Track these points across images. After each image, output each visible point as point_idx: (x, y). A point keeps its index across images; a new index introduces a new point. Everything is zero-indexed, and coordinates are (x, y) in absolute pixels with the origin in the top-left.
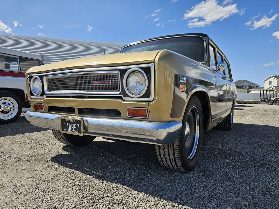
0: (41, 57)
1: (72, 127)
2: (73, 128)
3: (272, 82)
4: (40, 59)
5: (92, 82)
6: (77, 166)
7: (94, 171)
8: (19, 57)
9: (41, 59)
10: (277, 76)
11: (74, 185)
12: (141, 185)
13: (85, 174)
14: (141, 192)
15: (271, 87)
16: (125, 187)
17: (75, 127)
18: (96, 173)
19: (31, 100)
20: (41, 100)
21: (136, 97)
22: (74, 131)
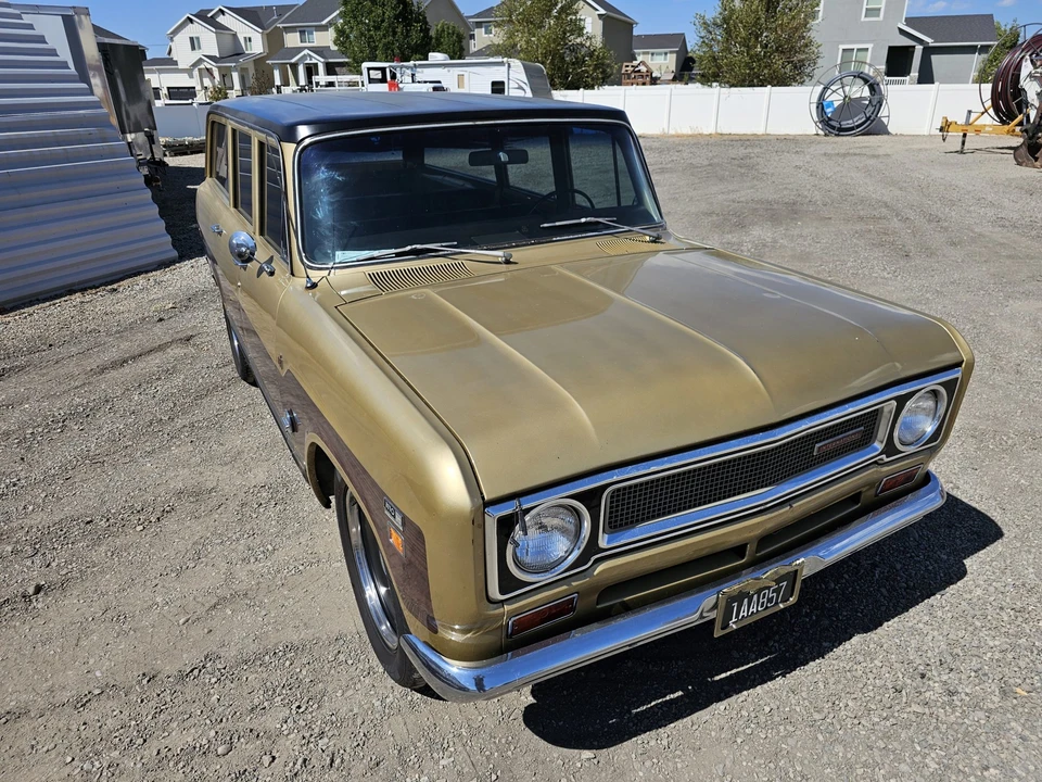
2: (766, 599)
3: (198, 38)
5: (817, 448)
7: (738, 667)
10: (209, 15)
15: (201, 60)
17: (770, 596)
18: (751, 665)
19: (502, 610)
20: (574, 584)
21: (912, 449)
22: (767, 607)
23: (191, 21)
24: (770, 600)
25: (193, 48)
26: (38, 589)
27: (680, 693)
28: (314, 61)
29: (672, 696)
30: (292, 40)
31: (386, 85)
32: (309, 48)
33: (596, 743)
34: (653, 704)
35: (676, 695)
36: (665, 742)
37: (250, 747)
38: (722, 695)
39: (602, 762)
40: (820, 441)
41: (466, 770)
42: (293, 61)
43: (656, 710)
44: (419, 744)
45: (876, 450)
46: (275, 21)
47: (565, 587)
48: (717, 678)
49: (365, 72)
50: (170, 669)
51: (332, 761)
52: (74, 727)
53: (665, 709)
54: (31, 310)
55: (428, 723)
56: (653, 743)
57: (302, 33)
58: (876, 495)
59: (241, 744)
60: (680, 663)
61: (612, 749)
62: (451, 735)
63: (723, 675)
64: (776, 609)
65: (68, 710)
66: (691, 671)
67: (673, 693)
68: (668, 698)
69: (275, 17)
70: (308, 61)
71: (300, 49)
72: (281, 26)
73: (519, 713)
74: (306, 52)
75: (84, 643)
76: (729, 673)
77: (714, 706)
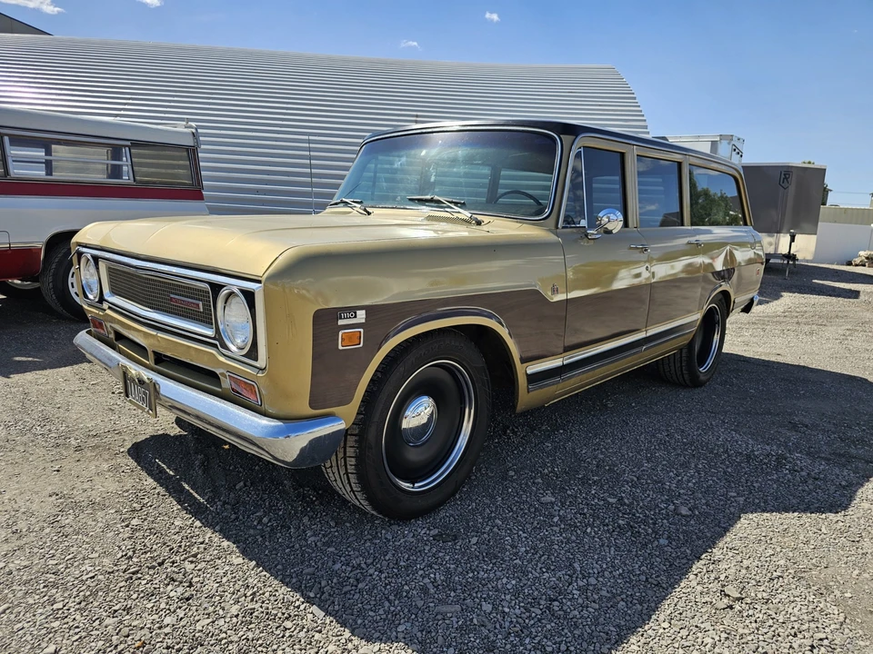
0: (191, 137)
2: (141, 395)
4: (189, 142)
5: (171, 298)
6: (171, 473)
7: (197, 494)
8: (129, 143)
9: (192, 144)
11: (127, 526)
12: (267, 543)
14: (251, 562)
16: (226, 543)
20: (100, 313)
21: (236, 353)
24: (144, 400)
33: (133, 451)
38: (166, 485)
40: (172, 294)
43: (157, 466)
61: (128, 457)
63: (187, 488)
68: (168, 470)
73: (163, 433)
76: (190, 489)
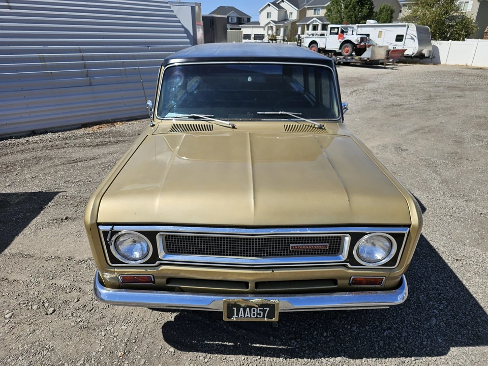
1: (252, 313)
2: (255, 313)
3: (270, 13)
5: (292, 247)
7: (268, 345)
10: (277, 3)
13: (266, 356)
14: (362, 358)
15: (269, 23)
17: (258, 312)
18: (275, 347)
19: (113, 270)
20: (148, 270)
21: (371, 265)
22: (257, 317)
23: (269, 5)
24: (260, 314)
25: (268, 17)
26: (67, 218)
27: (232, 344)
28: (317, 23)
29: (227, 343)
30: (310, 13)
31: (337, 36)
32: (316, 17)
33: (179, 347)
34: (216, 343)
35: (230, 344)
36: (206, 360)
37: (76, 294)
38: (248, 353)
39: (176, 355)
40: (293, 243)
41: (128, 334)
42: (308, 23)
43: (215, 345)
44: (121, 317)
45: (340, 259)
46: (305, 5)
47: (144, 270)
48: (255, 345)
49: (329, 29)
50: (77, 258)
51: (92, 310)
52: (40, 266)
53: (219, 347)
54: (143, 120)
55: (131, 311)
56: (201, 358)
57: (315, 10)
58: (350, 284)
59: (74, 292)
60: (244, 331)
61: (184, 352)
62: (134, 319)
63: (258, 345)
64: (262, 320)
65: (43, 260)
66: (246, 337)
67: (229, 342)
68: (225, 343)
69: (305, 3)
70: (314, 23)
71: (313, 18)
72: (306, 7)
73: (163, 322)
74: (315, 19)
75: (64, 240)
76: (261, 345)
77: (240, 356)
